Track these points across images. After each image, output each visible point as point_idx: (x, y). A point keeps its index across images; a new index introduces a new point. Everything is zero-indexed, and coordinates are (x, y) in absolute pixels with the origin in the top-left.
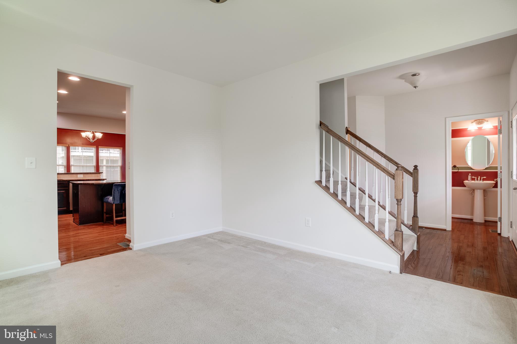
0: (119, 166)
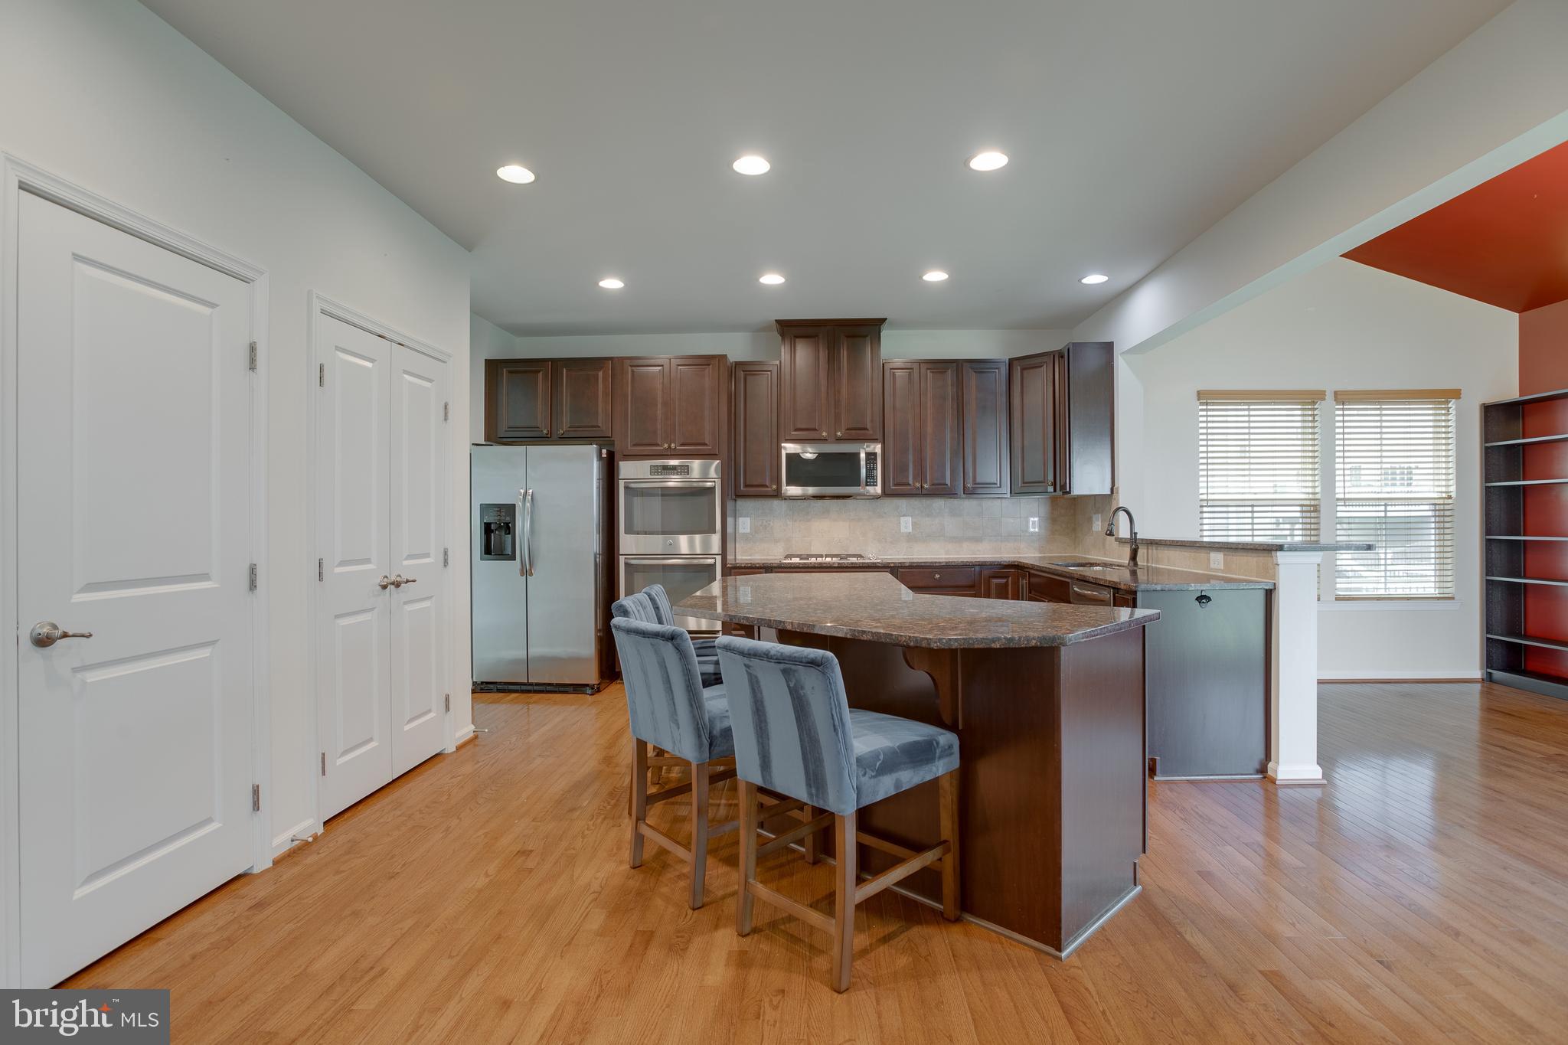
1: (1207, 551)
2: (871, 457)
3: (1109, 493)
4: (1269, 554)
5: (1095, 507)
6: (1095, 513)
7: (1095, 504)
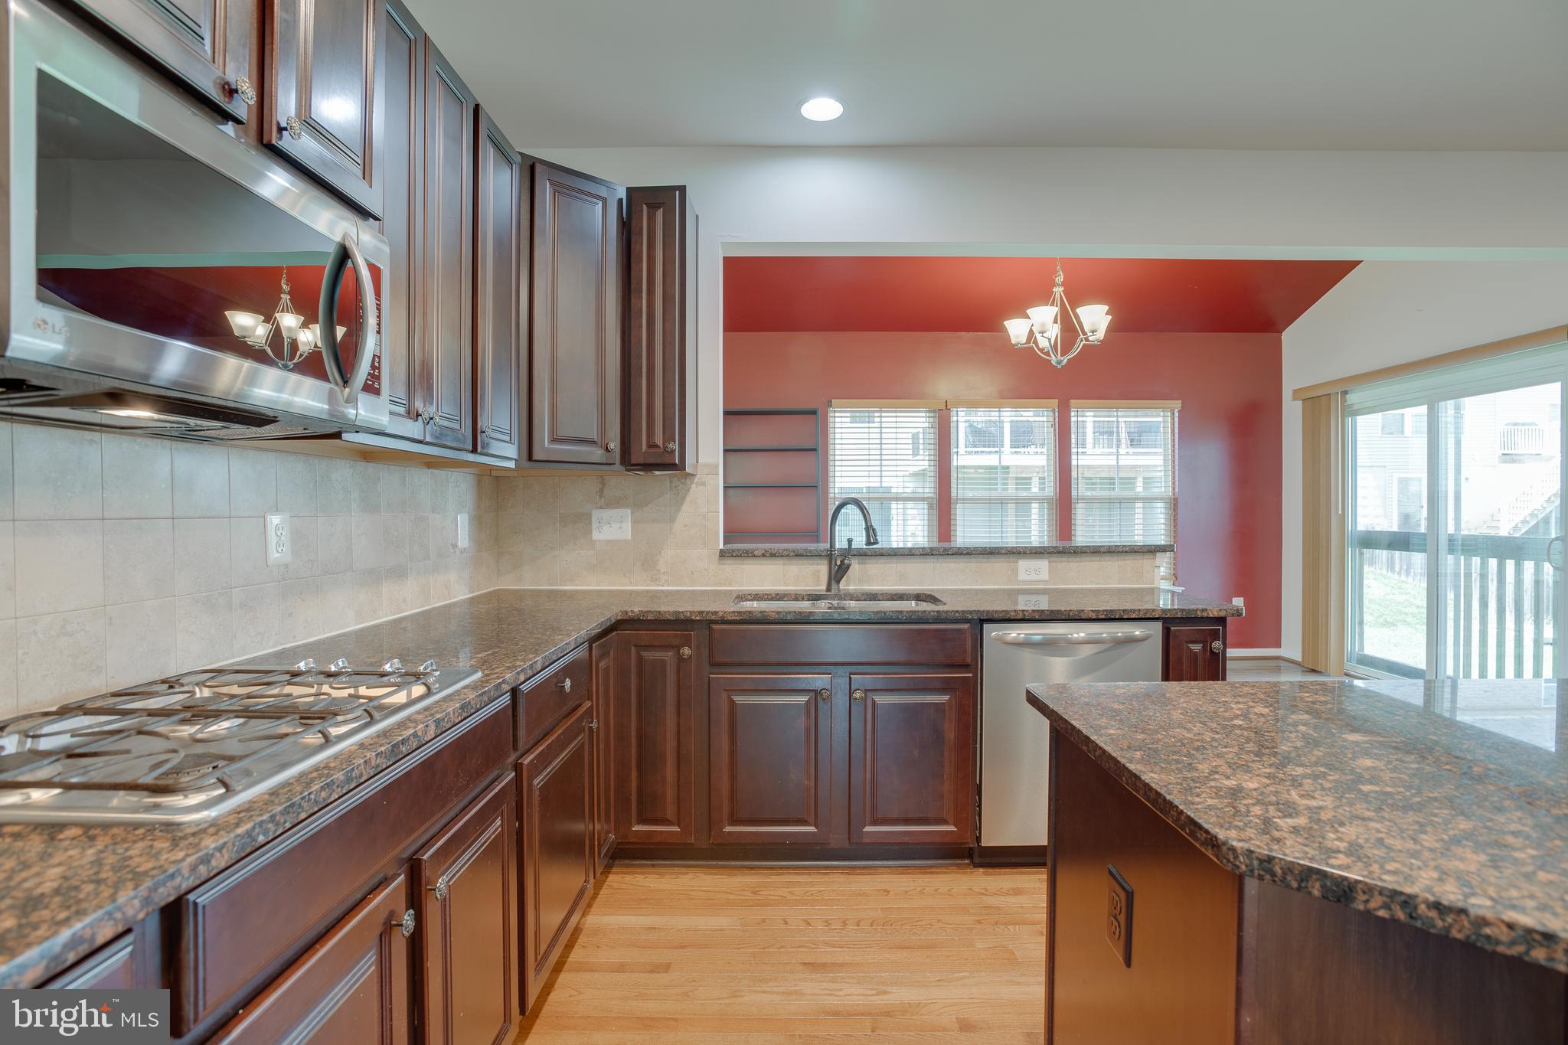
0: (1161, 499)
1: (1012, 558)
4: (1150, 556)
5: (601, 497)
6: (601, 508)
7: (601, 490)
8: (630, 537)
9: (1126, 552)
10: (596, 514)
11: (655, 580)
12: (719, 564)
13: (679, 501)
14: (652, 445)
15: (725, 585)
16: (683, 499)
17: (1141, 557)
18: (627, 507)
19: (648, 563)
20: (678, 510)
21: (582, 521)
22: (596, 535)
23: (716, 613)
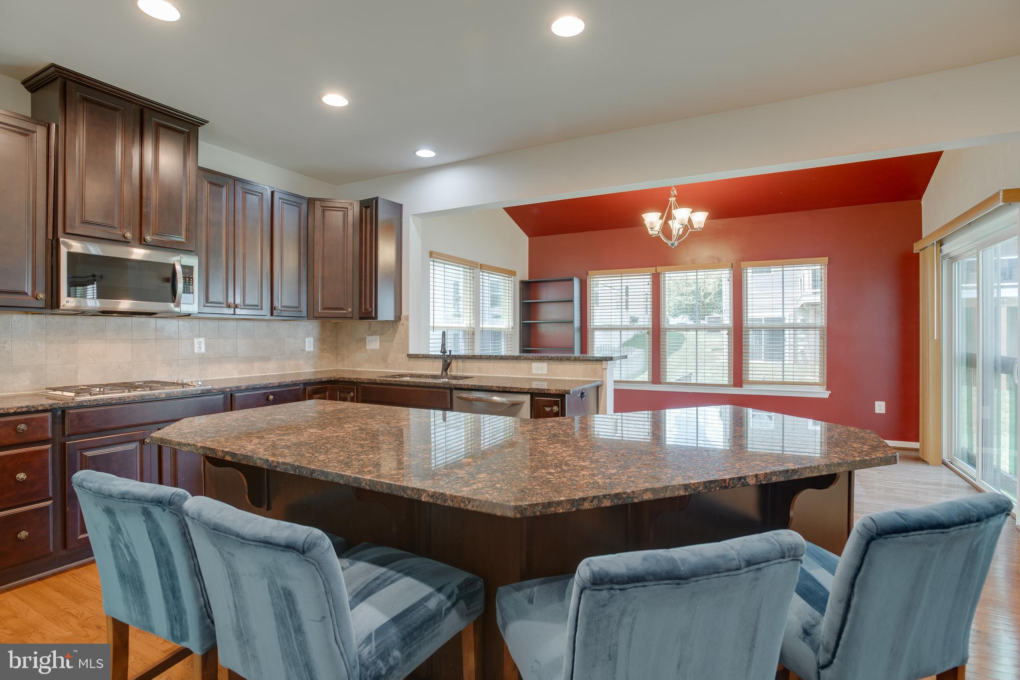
1: (529, 362)
2: (188, 270)
3: (392, 318)
4: (599, 363)
5: (369, 330)
6: (369, 335)
7: (370, 328)
8: (379, 348)
9: (584, 360)
10: (368, 338)
11: (387, 367)
12: (409, 361)
13: (395, 333)
14: (366, 309)
15: (410, 370)
16: (396, 331)
17: (595, 363)
18: (377, 335)
19: (384, 359)
20: (395, 336)
21: (363, 341)
22: (368, 347)
23: (361, 379)
